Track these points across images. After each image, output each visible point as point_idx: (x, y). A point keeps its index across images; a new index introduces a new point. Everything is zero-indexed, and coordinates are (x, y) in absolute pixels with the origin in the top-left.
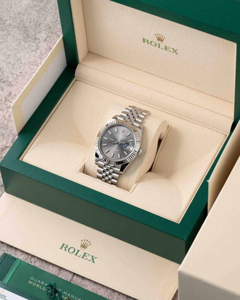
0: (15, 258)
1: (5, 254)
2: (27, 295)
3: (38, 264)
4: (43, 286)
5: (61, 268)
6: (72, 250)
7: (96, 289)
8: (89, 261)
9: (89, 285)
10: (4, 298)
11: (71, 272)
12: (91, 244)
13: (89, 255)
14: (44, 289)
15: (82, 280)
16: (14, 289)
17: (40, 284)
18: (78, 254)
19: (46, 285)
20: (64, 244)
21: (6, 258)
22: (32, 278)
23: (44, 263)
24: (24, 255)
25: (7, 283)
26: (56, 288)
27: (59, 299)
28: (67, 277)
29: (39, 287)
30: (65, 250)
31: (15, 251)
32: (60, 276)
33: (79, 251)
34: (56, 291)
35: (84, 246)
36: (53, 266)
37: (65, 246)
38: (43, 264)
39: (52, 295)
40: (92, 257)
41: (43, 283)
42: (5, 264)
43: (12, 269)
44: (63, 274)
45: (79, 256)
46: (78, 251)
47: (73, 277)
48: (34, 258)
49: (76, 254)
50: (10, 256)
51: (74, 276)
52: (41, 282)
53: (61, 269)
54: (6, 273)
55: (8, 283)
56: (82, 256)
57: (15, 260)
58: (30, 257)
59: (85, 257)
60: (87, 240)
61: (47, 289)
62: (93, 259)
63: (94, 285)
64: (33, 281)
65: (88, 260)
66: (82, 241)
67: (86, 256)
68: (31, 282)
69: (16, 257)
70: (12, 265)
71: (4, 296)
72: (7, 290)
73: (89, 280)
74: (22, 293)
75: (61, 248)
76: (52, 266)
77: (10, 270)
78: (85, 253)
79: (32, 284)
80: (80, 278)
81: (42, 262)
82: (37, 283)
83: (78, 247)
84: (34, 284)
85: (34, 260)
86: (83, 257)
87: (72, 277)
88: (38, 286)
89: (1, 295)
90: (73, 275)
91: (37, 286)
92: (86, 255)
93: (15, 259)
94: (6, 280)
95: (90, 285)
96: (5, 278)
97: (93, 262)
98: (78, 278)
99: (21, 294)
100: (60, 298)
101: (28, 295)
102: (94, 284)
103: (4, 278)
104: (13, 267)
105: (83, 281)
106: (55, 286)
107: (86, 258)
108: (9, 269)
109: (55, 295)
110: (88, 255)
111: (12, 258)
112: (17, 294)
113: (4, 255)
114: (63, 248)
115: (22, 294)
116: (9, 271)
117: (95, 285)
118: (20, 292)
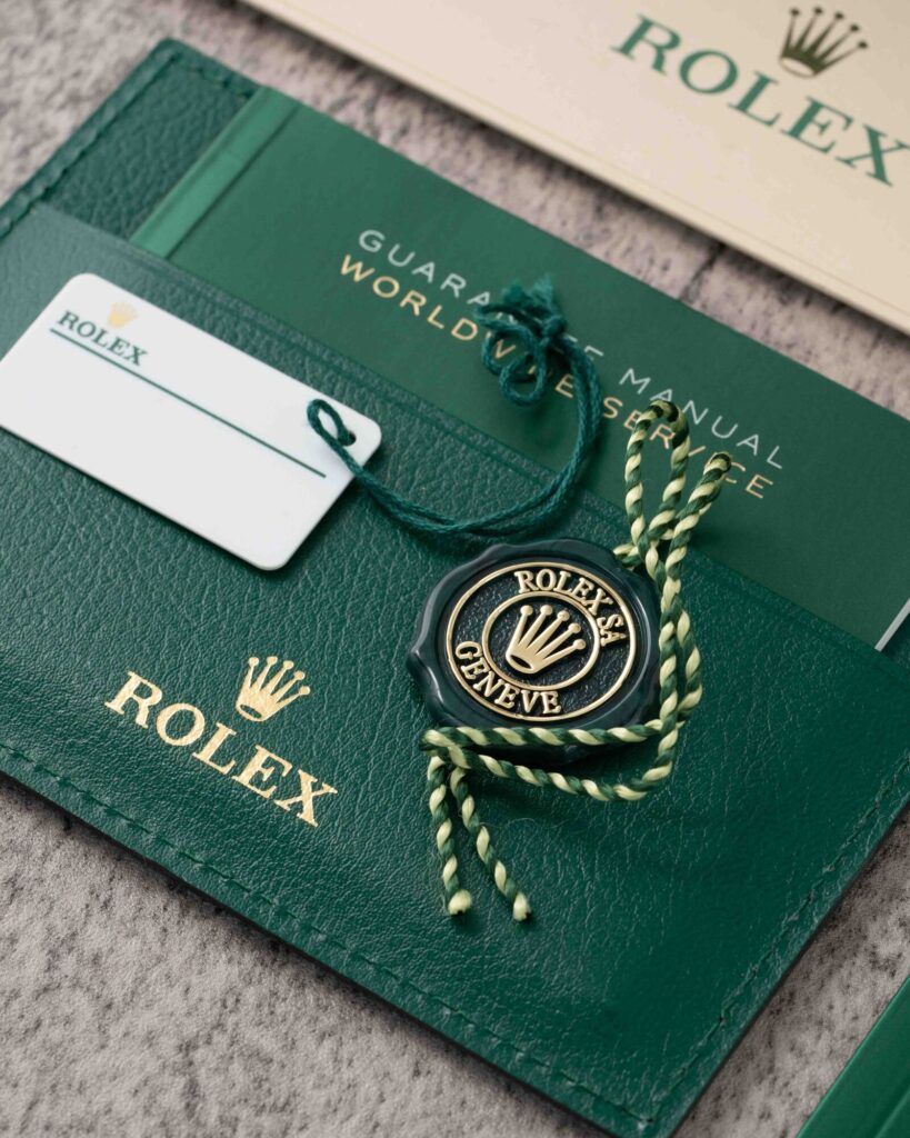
0: (246, 81)
1: (167, 43)
2: (318, 359)
3: (425, 149)
4: (454, 308)
5: (608, 196)
6: (708, 72)
7: (890, 389)
8: (848, 162)
9: (828, 349)
10: (129, 364)
11: (688, 233)
12: (863, 45)
13: (849, 121)
14: (467, 330)
15: (776, 305)
16: (214, 305)
17: (435, 294)
18: (761, 106)
19: (484, 298)
20: (646, 25)
21: (176, 73)
22: (369, 240)
23: (476, 145)
24: (320, 71)
25: (163, 250)
26: (562, 328)
27: (582, 415)
28: (655, 270)
29: (426, 310)
30: (659, 64)
31: (249, 41)
32: (598, 252)
33: (769, 90)
34: (561, 359)
35: (808, 55)
36: (547, 179)
37: (658, 36)
38: (468, 154)
39: (532, 379)
40: (874, 136)
41: (455, 283)
42: (166, 119)
43: (214, 158)
44: (624, 245)
45: (769, 116)
46: (762, 83)
47: (706, 275)
48: (401, 105)
49: (744, 106)
50: (205, 67)
51: (709, 264)
52: (440, 275)
53: (610, 209)
54: (161, 182)
55: (169, 257)
56: (788, 122)
57: (248, 95)
58: (366, 92)
59: (810, 132)
60: (839, 16)
61: (491, 326)
62: (877, 154)
63: (869, 355)
64: (377, 263)
65: (834, 152)
66: (795, 13)
67: (823, 128)
68: (363, 271)
69: (260, 78)
70: (216, 134)
71: (130, 352)
72: (162, 306)
73: (838, 307)
74: (281, 340)
75: (626, 48)
76: (538, 176)
77: (198, 164)
78: (815, 107)
79: (368, 281)
80: (762, 288)
81: (463, 141)
82: (410, 281)
83: (760, 54)
84: (386, 287)
85: (398, 121)
86: (796, 132)
87: (698, 276)
88: (416, 302)
89: (109, 339)
90: (700, 256)
91: (410, 307)
92: (822, 117)
93: (249, 90)
94: (162, 233)
95: (839, 348)
96: (152, 218)
97: (880, 174)
98: (740, 287)
99: (269, 345)
100: (589, 407)
101: (328, 365)
102: (875, 345)
103: (144, 218)
104: (226, 144)
105: (786, 312)
106: (560, 310)
107: (823, 141)
108: (193, 161)
109: (552, 381)
110: (840, 122)
111: (221, 78)
112: (242, 348)
113: (166, 55)
114: (644, 52)
115: (274, 351)
116: (187, 168)
117: (879, 353)
118: (265, 331)
